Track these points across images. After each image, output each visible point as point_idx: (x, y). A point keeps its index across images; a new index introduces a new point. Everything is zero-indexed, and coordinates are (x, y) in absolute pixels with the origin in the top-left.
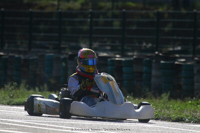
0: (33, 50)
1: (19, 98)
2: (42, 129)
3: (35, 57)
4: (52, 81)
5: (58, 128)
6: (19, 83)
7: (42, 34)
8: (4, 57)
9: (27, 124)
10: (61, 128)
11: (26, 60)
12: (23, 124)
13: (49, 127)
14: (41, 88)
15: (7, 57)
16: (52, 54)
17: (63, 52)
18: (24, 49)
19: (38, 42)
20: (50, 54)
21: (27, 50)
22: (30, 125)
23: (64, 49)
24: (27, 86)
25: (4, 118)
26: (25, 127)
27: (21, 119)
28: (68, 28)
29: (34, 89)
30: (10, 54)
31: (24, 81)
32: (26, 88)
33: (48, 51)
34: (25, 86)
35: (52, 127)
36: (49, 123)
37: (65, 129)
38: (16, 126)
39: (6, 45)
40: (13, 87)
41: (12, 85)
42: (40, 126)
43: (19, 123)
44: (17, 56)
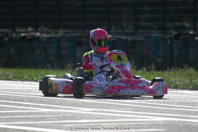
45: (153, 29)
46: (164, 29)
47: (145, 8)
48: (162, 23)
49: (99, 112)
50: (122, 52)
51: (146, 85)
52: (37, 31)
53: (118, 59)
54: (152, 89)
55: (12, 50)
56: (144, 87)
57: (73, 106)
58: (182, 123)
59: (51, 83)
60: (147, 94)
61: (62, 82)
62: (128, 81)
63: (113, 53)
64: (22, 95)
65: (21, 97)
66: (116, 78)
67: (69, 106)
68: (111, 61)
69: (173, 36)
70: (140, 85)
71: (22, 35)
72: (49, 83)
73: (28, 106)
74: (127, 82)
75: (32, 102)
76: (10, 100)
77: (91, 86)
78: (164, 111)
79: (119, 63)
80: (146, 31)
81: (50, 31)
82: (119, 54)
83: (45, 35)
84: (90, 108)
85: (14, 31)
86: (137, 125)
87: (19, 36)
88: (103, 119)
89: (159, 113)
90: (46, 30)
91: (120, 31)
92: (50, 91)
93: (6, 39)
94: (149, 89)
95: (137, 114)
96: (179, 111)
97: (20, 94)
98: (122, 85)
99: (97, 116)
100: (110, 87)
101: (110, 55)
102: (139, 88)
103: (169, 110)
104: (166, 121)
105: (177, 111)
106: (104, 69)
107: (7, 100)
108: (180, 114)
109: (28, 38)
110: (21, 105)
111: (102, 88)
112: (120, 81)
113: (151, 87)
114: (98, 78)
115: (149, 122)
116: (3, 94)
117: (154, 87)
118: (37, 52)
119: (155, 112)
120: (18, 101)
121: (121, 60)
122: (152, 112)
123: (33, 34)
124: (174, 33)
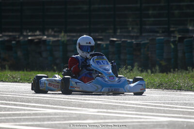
0: (144, 34)
2: (158, 109)
3: (146, 41)
4: (164, 63)
5: (173, 107)
6: (133, 67)
7: (152, 19)
8: (117, 42)
9: (143, 105)
10: (176, 108)
11: (138, 45)
12: (139, 105)
13: (164, 107)
15: (120, 42)
16: (162, 38)
17: (172, 35)
18: (135, 34)
19: (148, 27)
20: (160, 37)
21: (138, 34)
22: (147, 105)
23: (173, 32)
24: (140, 69)
25: (121, 100)
26: (142, 108)
27: (137, 100)
28: (176, 12)
30: (123, 40)
31: (136, 64)
32: (139, 71)
33: (158, 35)
34: (138, 69)
35: (167, 107)
36: (164, 103)
37: (179, 108)
38: (133, 108)
39: (119, 31)
40: (127, 70)
41: (126, 68)
42: (155, 106)
43: (136, 104)
44: (129, 41)
45: (157, 32)
46: (168, 32)
47: (150, 12)
48: (166, 26)
49: (104, 112)
58: (185, 123)
69: (177, 39)
71: (29, 38)
78: (167, 112)
80: (151, 34)
83: (52, 39)
84: (95, 108)
86: (141, 125)
88: (108, 119)
89: (163, 113)
90: (53, 33)
91: (126, 34)
95: (141, 115)
96: (183, 111)
99: (102, 117)
104: (170, 121)
105: (181, 111)
108: (184, 114)
109: (36, 41)
115: (153, 122)
119: (159, 113)
124: (178, 36)
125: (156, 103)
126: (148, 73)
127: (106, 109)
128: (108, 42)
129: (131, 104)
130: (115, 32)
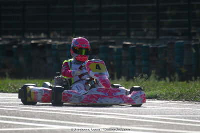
0: (161, 37)
1: (150, 90)
2: (178, 125)
3: (164, 46)
4: (184, 70)
5: (196, 123)
6: (149, 76)
7: (171, 20)
8: (131, 47)
9: (161, 120)
11: (154, 49)
12: (157, 119)
13: (185, 122)
14: (172, 78)
15: (134, 46)
16: (182, 41)
17: (194, 38)
18: (151, 38)
20: (180, 41)
21: (155, 37)
22: (165, 120)
23: (194, 34)
24: (158, 77)
25: (136, 114)
26: (161, 123)
27: (155, 114)
28: (197, 12)
29: (165, 79)
30: (138, 44)
31: (153, 71)
32: (156, 79)
33: (178, 38)
34: (155, 77)
36: (185, 118)
38: (150, 123)
39: (132, 33)
40: (143, 79)
41: (142, 77)
42: (175, 121)
43: (154, 119)
44: (144, 45)
46: (189, 35)
47: (168, 12)
48: (187, 28)
50: (100, 61)
51: (124, 94)
52: (49, 38)
53: (97, 68)
54: (130, 98)
55: (21, 59)
56: (122, 96)
57: (88, 123)
59: (30, 92)
60: (125, 103)
61: (41, 90)
62: (107, 90)
63: (92, 62)
64: (33, 110)
65: (31, 112)
66: (95, 87)
67: (85, 122)
68: (90, 70)
70: (119, 94)
71: (33, 42)
72: (28, 91)
73: (39, 122)
74: (105, 91)
75: (43, 118)
76: (20, 116)
77: (69, 95)
78: (189, 128)
79: (98, 72)
80: (170, 37)
81: (63, 37)
82: (98, 63)
83: (57, 43)
84: (108, 124)
85: (24, 38)
87: (29, 43)
90: (59, 36)
92: (29, 99)
93: (15, 47)
94: (127, 98)
97: (31, 109)
98: (100, 93)
100: (88, 96)
101: (89, 64)
102: (117, 96)
103: (196, 127)
106: (83, 78)
107: (16, 116)
109: (39, 45)
110: (31, 122)
111: (80, 97)
112: (98, 90)
113: (130, 96)
114: (76, 87)
116: (12, 109)
117: (132, 96)
118: (49, 60)
119: (179, 129)
120: (28, 117)
121: (100, 69)
122: (177, 129)
123: (45, 40)
125: (176, 117)
126: (166, 81)
127: (119, 124)
128: (121, 47)
129: (148, 119)
130: (128, 35)
